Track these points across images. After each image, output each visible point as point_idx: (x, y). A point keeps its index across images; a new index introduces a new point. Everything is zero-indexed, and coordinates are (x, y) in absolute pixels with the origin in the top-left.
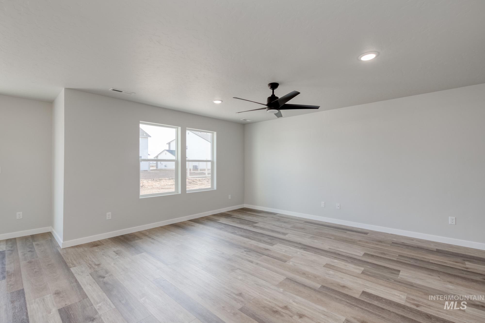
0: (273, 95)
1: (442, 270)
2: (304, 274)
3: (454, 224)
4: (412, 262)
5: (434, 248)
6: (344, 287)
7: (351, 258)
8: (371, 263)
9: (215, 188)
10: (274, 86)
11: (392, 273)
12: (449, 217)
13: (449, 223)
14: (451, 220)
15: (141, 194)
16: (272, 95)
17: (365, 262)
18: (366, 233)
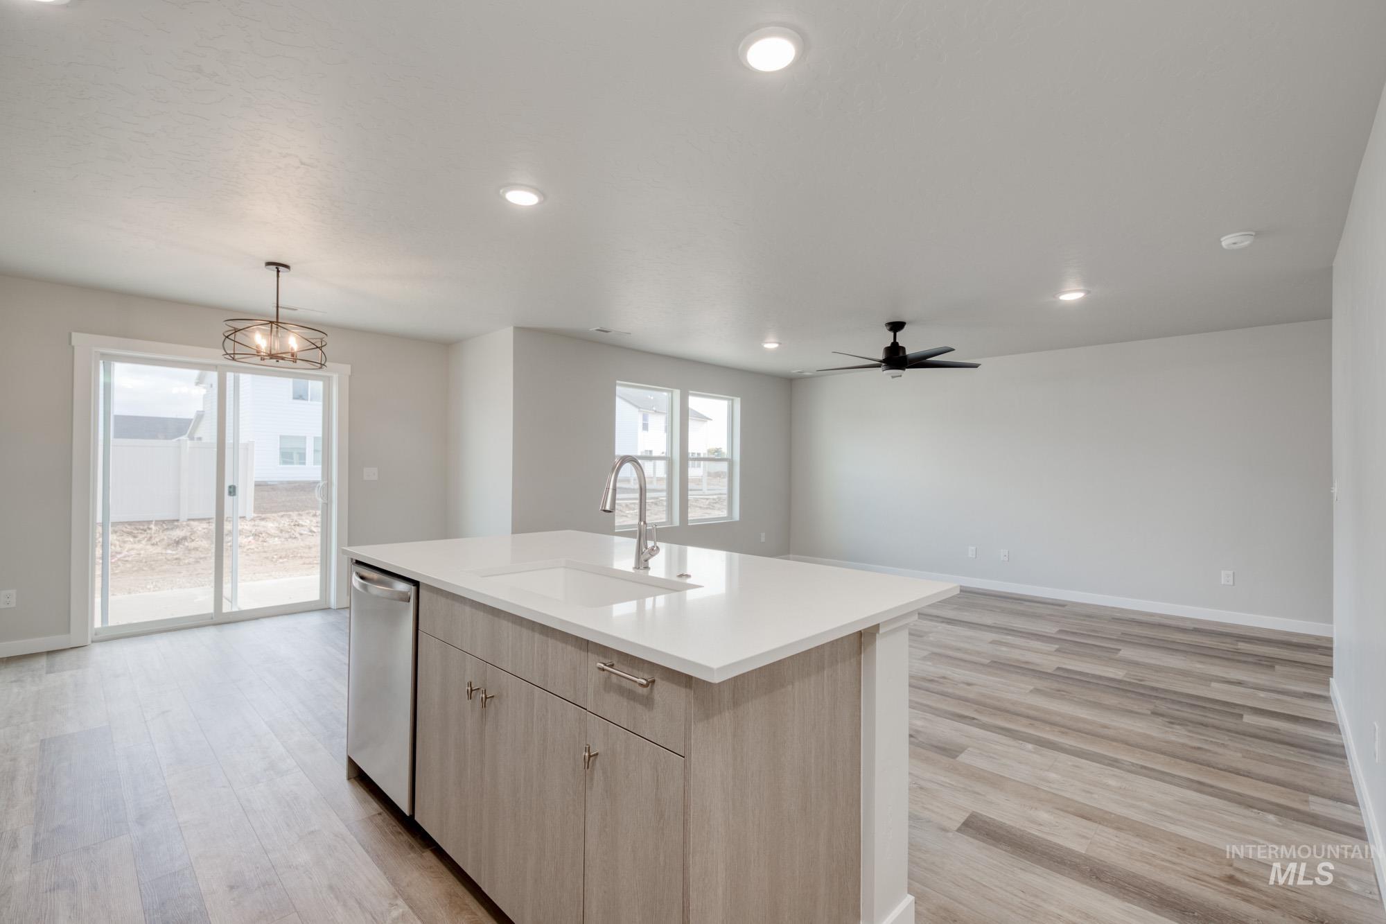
0: (895, 344)
1: (1193, 650)
2: (959, 649)
3: (1232, 583)
4: (1144, 641)
5: (1190, 625)
6: (1027, 663)
7: (1033, 634)
8: (1071, 641)
9: (736, 516)
10: (896, 326)
11: (1108, 652)
12: (1223, 572)
13: (1223, 583)
14: (1225, 577)
15: (616, 524)
16: (892, 343)
17: (1060, 639)
18: (1063, 606)
